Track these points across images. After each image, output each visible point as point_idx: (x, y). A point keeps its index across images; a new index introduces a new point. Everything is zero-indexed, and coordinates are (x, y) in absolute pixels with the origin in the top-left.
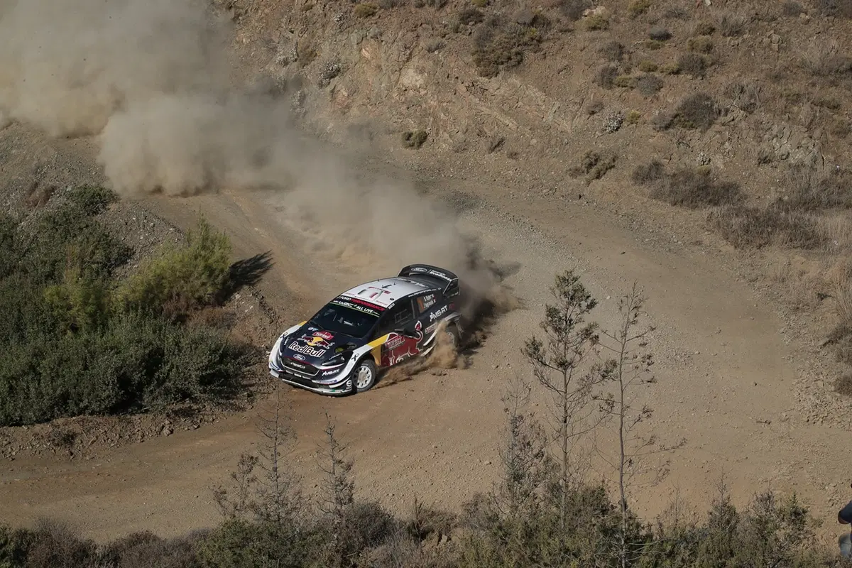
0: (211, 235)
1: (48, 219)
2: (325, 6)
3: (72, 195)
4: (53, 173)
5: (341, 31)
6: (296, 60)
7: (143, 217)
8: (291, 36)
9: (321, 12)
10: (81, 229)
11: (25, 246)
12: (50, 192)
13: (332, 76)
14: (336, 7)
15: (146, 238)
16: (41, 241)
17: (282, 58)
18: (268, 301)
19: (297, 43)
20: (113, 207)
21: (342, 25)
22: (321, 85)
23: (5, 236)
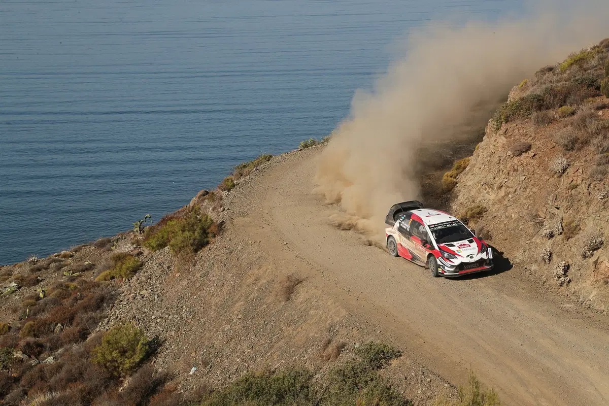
0: (481, 391)
1: (339, 372)
2: (589, 185)
3: (359, 351)
4: (343, 331)
5: (605, 208)
6: (561, 233)
7: (421, 373)
8: (556, 211)
9: (586, 190)
10: (366, 382)
11: (319, 396)
12: (341, 348)
13: (595, 249)
14: (600, 186)
15: (424, 393)
16: (332, 391)
17: (548, 231)
19: (562, 219)
20: (394, 362)
21: (605, 202)
22: (585, 257)
23: (302, 387)
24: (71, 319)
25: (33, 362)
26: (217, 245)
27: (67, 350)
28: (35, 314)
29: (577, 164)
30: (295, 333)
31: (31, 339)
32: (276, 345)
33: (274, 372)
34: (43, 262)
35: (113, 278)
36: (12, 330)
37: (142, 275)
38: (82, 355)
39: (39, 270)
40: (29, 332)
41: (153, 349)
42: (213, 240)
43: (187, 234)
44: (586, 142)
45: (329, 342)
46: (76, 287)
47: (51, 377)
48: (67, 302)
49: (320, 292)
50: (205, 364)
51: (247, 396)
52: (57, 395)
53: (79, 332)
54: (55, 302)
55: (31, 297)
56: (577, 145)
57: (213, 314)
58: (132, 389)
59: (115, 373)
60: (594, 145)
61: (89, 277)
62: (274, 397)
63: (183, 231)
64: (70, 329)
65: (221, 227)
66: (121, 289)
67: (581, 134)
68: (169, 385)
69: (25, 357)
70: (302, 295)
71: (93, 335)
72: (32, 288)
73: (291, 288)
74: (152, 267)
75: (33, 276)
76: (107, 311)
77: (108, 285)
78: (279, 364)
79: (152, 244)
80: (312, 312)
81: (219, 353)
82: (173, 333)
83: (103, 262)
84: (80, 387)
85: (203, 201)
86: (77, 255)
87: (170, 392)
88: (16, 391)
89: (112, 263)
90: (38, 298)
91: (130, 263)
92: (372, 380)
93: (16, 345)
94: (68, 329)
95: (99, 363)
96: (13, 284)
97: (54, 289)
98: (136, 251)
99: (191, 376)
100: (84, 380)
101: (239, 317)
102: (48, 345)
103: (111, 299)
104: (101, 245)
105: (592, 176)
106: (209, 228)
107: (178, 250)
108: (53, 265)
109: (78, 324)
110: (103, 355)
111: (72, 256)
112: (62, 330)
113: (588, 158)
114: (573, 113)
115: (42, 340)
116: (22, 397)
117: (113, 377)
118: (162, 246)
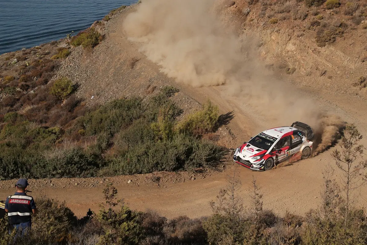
0: (212, 106)
1: (154, 98)
2: (258, 19)
3: (162, 90)
4: (155, 81)
5: (264, 29)
7: (187, 98)
8: (244, 31)
9: (256, 22)
10: (165, 102)
11: (145, 108)
12: (154, 88)
13: (260, 46)
14: (262, 20)
15: (188, 106)
16: (150, 106)
18: (232, 131)
19: (247, 33)
20: (176, 94)
21: (264, 27)
22: (255, 50)
23: (138, 104)
24: (41, 75)
25: (25, 92)
26: (102, 45)
27: (39, 88)
28: (25, 73)
29: (253, 10)
30: (136, 82)
31: (23, 83)
32: (127, 87)
33: (126, 98)
34: (28, 51)
35: (58, 58)
36: (15, 79)
37: (70, 57)
38: (45, 90)
40: (23, 80)
41: (75, 88)
42: (101, 42)
43: (89, 40)
45: (150, 86)
46: (42, 62)
47: (33, 99)
48: (39, 68)
49: (146, 65)
50: (98, 95)
51: (115, 108)
52: (35, 106)
53: (44, 80)
54: (33, 68)
55: (23, 65)
56: (253, 2)
57: (101, 74)
58: (67, 105)
59: (60, 98)
60: (261, 2)
61: (48, 57)
62: (126, 108)
63: (88, 38)
64: (41, 79)
65: (104, 37)
66: (61, 63)
68: (82, 103)
69: (21, 90)
70: (138, 66)
71: (50, 82)
72: (24, 62)
73: (134, 63)
74: (74, 54)
75: (24, 56)
76: (56, 72)
77: (56, 61)
78: (128, 95)
79: (75, 43)
80: (142, 73)
81: (103, 90)
82: (84, 82)
83: (54, 51)
84: (45, 103)
85: (96, 25)
86: (43, 48)
87: (83, 106)
88: (18, 104)
89: (57, 51)
90: (26, 66)
91: (65, 52)
92: (167, 101)
93: (18, 85)
94: (40, 79)
95: (52, 93)
96: (15, 60)
97: (33, 62)
98: (68, 47)
99: (92, 99)
100: (46, 101)
101: (112, 75)
102: (31, 86)
103: (57, 67)
104: (53, 44)
105: (259, 15)
106: (98, 37)
107: (86, 46)
108: (32, 52)
109: (44, 77)
110: (54, 90)
111: (40, 48)
112: (37, 79)
113: (258, 8)
115: (28, 83)
116: (21, 107)
117: (59, 100)
118: (79, 45)
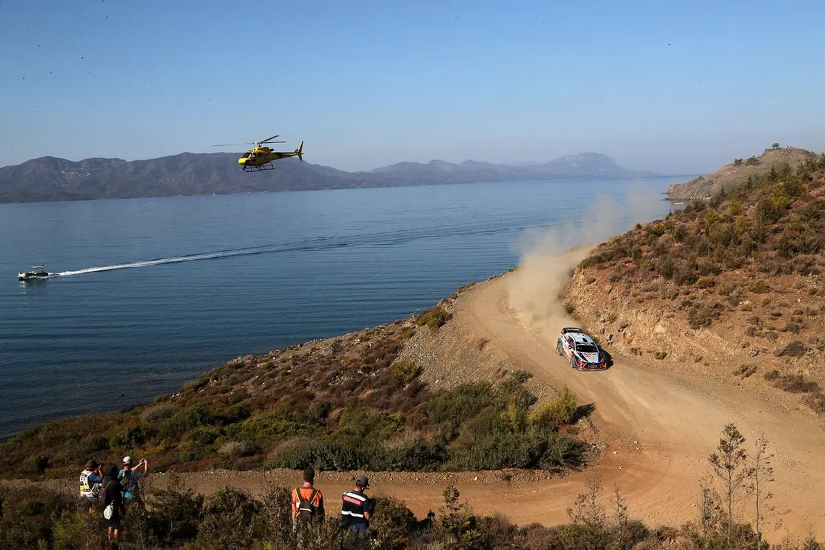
0: (569, 394)
1: (504, 384)
2: (622, 298)
3: (513, 374)
4: (506, 365)
5: (629, 309)
6: (608, 320)
7: (542, 385)
8: (606, 310)
9: (620, 301)
10: (516, 389)
11: (494, 395)
12: (505, 373)
13: (625, 327)
14: (626, 298)
15: (543, 394)
16: (500, 393)
17: (603, 319)
18: (594, 423)
19: (609, 314)
20: (530, 380)
21: (629, 306)
22: (619, 331)
23: (487, 390)
24: (383, 357)
25: (366, 375)
26: (448, 324)
27: (381, 371)
28: (367, 354)
29: (616, 288)
30: (484, 365)
31: (365, 365)
32: (475, 371)
33: (474, 383)
34: (371, 331)
35: (402, 338)
36: (357, 361)
37: (414, 337)
38: (387, 373)
39: (369, 334)
40: (365, 362)
41: (419, 372)
42: (447, 322)
43: (435, 319)
44: (621, 278)
45: (500, 369)
46: (385, 343)
47: (374, 382)
48: (381, 349)
49: (496, 347)
50: (443, 379)
51: (461, 394)
52: (377, 390)
53: (386, 362)
54: (376, 349)
55: (366, 346)
56: (616, 280)
57: (446, 355)
58: (409, 389)
59: (402, 382)
60: (624, 279)
61: (391, 338)
62: (474, 395)
64: (384, 361)
65: (451, 316)
66: (405, 344)
67: (618, 275)
68: (426, 388)
69: (363, 373)
70: (487, 348)
71: (392, 364)
72: (367, 342)
73: (483, 344)
74: (419, 334)
75: (367, 337)
76: (399, 354)
77: (400, 342)
78: (476, 380)
79: (420, 323)
80: (492, 356)
81: (449, 373)
82: (428, 364)
83: (398, 331)
84: (387, 387)
85: (443, 304)
86: (386, 328)
87: (427, 391)
88: (359, 388)
89: (402, 331)
90: (369, 347)
91: (409, 332)
92: (519, 388)
93: (359, 368)
94: (382, 361)
95: (395, 377)
96: (358, 340)
97: (376, 343)
98: (413, 327)
99: (436, 384)
100: (388, 384)
101: (458, 357)
102: (373, 368)
103: (401, 348)
104: (397, 323)
105: (623, 294)
106: (445, 316)
107: (431, 326)
108: (376, 332)
109: (386, 359)
110: (397, 373)
111: (384, 328)
112: (379, 361)
113: (622, 285)
114: (615, 264)
115: (370, 365)
116: (362, 391)
117: (401, 384)
118: (424, 324)
